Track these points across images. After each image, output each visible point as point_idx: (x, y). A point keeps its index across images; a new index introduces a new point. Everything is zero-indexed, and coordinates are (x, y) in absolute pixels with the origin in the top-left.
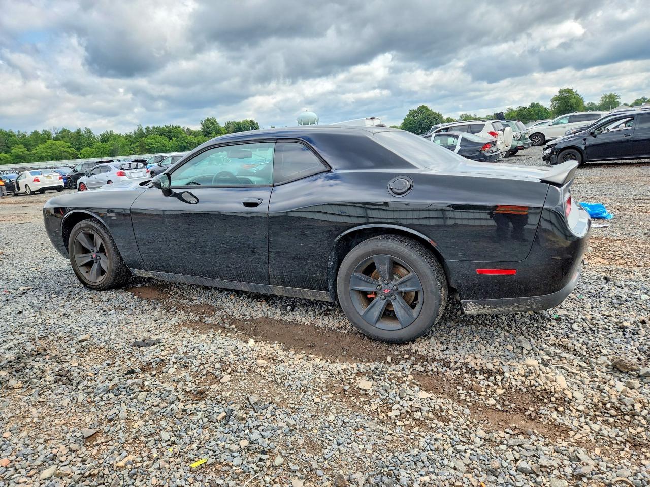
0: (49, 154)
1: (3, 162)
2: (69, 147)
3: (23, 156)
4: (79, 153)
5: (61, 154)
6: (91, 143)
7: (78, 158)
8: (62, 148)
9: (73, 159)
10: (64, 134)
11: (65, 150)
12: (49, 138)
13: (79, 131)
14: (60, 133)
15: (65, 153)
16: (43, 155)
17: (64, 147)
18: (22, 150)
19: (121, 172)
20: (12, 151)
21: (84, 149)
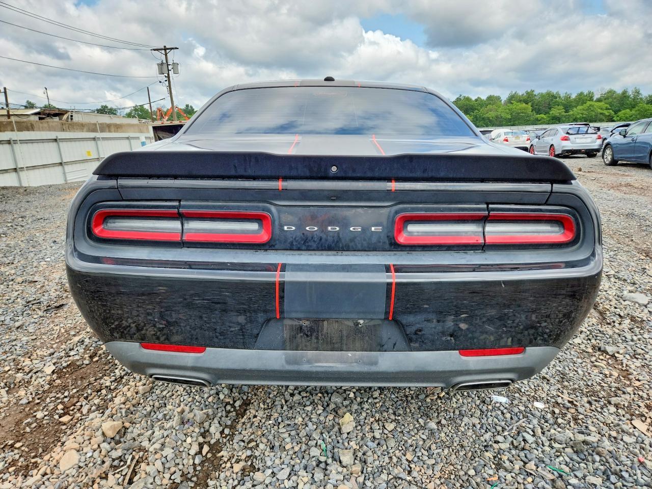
0: (584, 116)
1: (539, 122)
2: (607, 109)
3: (558, 117)
4: (615, 116)
5: (596, 116)
6: (634, 105)
7: (613, 121)
8: (599, 110)
9: (607, 122)
10: (609, 96)
11: (602, 111)
12: (591, 99)
13: (625, 92)
14: (605, 94)
15: (601, 115)
16: (578, 116)
17: (601, 109)
18: (560, 111)
19: (566, 137)
20: (551, 112)
21: (623, 111)
